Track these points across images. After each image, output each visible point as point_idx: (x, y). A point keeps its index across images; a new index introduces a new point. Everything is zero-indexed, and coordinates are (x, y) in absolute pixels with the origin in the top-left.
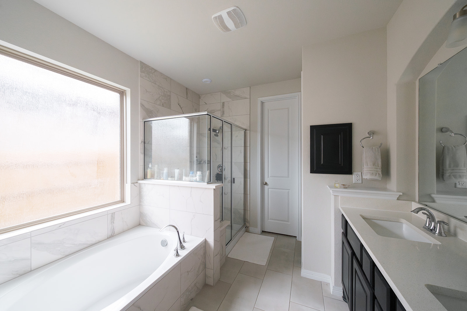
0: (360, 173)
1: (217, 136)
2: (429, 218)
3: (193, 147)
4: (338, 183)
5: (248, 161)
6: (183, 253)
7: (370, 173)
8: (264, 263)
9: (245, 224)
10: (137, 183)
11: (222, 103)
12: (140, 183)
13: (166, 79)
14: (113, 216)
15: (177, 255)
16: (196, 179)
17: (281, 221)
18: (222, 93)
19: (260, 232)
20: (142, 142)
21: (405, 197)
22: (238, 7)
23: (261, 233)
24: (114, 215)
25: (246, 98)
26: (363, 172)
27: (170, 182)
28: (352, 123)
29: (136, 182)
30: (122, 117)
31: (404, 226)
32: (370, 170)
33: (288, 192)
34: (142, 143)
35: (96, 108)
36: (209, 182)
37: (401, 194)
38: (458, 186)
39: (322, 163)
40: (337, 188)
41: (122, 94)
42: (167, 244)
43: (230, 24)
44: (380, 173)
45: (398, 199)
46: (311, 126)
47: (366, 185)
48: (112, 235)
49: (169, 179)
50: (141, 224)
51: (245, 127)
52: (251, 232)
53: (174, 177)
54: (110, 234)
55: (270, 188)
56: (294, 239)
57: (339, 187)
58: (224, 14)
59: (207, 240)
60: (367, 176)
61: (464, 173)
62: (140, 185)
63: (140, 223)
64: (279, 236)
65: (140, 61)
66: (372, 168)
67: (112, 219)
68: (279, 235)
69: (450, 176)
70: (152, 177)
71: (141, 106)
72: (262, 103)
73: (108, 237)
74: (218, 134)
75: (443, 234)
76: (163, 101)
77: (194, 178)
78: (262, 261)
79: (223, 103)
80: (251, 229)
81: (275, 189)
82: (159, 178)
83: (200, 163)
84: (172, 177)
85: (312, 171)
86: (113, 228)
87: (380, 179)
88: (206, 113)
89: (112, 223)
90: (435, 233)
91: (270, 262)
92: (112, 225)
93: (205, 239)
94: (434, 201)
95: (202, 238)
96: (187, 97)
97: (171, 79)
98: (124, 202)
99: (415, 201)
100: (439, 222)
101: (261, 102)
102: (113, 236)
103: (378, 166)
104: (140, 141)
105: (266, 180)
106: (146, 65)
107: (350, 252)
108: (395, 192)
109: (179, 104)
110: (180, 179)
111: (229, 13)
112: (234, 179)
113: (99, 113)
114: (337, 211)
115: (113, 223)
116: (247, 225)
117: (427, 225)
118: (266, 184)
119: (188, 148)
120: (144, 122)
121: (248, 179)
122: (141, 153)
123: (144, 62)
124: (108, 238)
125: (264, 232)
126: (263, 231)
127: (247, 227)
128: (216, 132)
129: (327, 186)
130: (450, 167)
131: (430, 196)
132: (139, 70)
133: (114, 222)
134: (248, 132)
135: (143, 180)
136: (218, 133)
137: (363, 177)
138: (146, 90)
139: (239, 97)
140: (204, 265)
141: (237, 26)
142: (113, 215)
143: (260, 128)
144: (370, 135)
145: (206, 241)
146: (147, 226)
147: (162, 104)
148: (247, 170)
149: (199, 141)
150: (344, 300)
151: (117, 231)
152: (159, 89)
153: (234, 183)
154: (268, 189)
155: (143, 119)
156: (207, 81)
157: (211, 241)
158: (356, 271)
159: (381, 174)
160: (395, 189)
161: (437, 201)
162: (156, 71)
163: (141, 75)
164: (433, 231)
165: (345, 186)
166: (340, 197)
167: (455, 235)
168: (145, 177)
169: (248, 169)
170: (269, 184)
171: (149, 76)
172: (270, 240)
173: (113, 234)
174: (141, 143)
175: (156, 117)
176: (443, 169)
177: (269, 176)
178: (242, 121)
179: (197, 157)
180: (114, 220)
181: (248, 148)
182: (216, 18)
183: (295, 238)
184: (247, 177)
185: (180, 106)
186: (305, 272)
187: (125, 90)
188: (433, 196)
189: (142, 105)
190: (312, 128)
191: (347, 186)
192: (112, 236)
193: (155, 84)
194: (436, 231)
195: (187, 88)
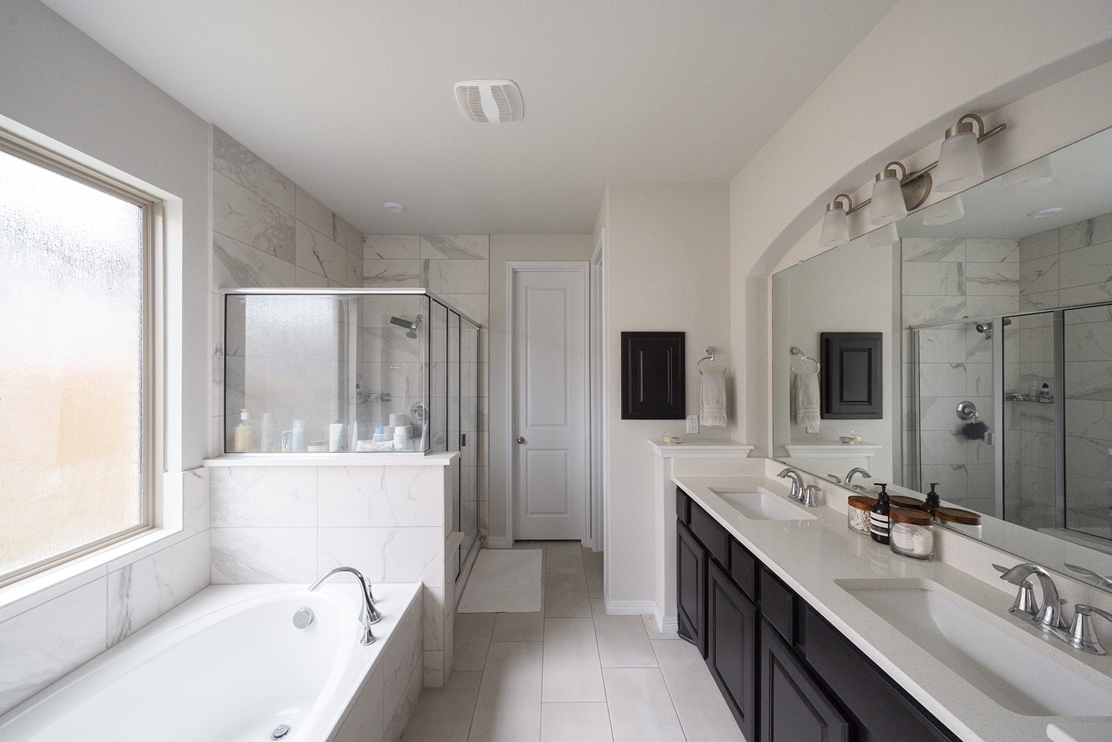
0: (695, 417)
1: (414, 336)
2: (796, 483)
3: (348, 361)
4: (668, 436)
5: (486, 394)
6: (384, 631)
7: (712, 416)
8: (537, 607)
9: (479, 531)
10: (202, 467)
11: (423, 263)
12: (210, 468)
13: (284, 183)
14: (127, 576)
15: (370, 638)
16: (393, 446)
17: (553, 513)
18: (422, 239)
19: (511, 542)
20: (217, 350)
21: (757, 452)
22: (516, 84)
23: (513, 545)
24: (130, 574)
25: (481, 258)
26: (701, 415)
27: (314, 457)
28: (684, 333)
29: (198, 464)
30: (150, 277)
31: (763, 497)
32: (713, 412)
33: (566, 455)
34: (218, 353)
35: (59, 245)
36: (429, 451)
37: (752, 447)
38: (809, 431)
39: (642, 400)
40: (665, 444)
41: (150, 209)
42: (312, 620)
43: (491, 109)
44: (725, 416)
45: (748, 457)
46: (622, 333)
47: (705, 437)
48: (123, 634)
49: (310, 448)
50: (213, 583)
51: (478, 321)
52: (493, 547)
53: (327, 443)
54: (115, 632)
55: (529, 449)
56: (576, 546)
57: (669, 443)
58: (485, 88)
59: (427, 585)
60: (708, 422)
61: (816, 412)
62: (210, 472)
63: (210, 581)
64: (549, 545)
65: (214, 125)
66: (715, 408)
67: (122, 585)
68: (548, 543)
69: (803, 417)
70: (255, 445)
71: (215, 251)
72: (515, 272)
73: (109, 646)
74: (417, 333)
75: (813, 504)
76: (275, 241)
77: (388, 444)
78: (533, 604)
79: (427, 262)
80: (491, 541)
81: (540, 450)
82: (274, 448)
83: (366, 401)
84: (321, 444)
85: (626, 415)
86: (124, 613)
87: (725, 426)
88: (424, 292)
89: (121, 598)
90: (804, 504)
91: (547, 603)
92: (123, 603)
93: (423, 584)
94: (788, 456)
95: (415, 582)
96: (334, 237)
97: (296, 185)
98: (153, 527)
99: (767, 457)
100: (810, 487)
101: (513, 269)
102: (125, 637)
103: (722, 405)
104: (210, 350)
105: (523, 433)
106: (231, 138)
107: (699, 553)
108: (744, 445)
109: (316, 253)
110: (344, 447)
111: (495, 90)
112: (464, 435)
113: (68, 260)
114: (668, 483)
115: (128, 596)
116: (484, 532)
117: (793, 493)
118: (523, 441)
119: (334, 364)
120: (226, 295)
121: (485, 433)
122: (214, 381)
123: (224, 130)
124: (108, 648)
125: (518, 542)
126: (515, 541)
127: (483, 538)
128: (409, 328)
129: (649, 442)
130: (803, 404)
131: (784, 447)
132: (210, 149)
133: (130, 594)
134: (485, 332)
135: (219, 456)
136: (415, 329)
137: (701, 423)
138: (230, 208)
139: (466, 253)
140: (422, 646)
141: (503, 117)
142: (125, 573)
143: (510, 326)
144: (710, 354)
145: (424, 591)
146: (239, 584)
147: (272, 249)
148: (483, 415)
149: (362, 345)
150: (680, 637)
151: (138, 617)
152: (265, 208)
153: (464, 445)
154: (527, 450)
155: (222, 287)
156: (395, 208)
157: (438, 587)
158: (715, 582)
159: (726, 418)
160: (745, 442)
161: (791, 455)
162: (256, 158)
163: (215, 164)
164: (802, 500)
165: (677, 441)
166: (672, 459)
167: (824, 502)
168: (228, 447)
169: (486, 412)
170: (529, 442)
171: (239, 170)
172: (534, 557)
173: (125, 630)
174: (216, 353)
175: (259, 286)
176: (796, 408)
177: (529, 424)
178: (473, 306)
179: (358, 386)
180: (128, 589)
181: (486, 366)
182: (463, 89)
183: (578, 544)
184: (483, 428)
185: (318, 257)
186: (613, 606)
187: (162, 200)
188: (788, 447)
189: (218, 248)
190: (626, 336)
191: (681, 441)
192: (122, 637)
193: (255, 193)
194: (806, 501)
195: (334, 215)
